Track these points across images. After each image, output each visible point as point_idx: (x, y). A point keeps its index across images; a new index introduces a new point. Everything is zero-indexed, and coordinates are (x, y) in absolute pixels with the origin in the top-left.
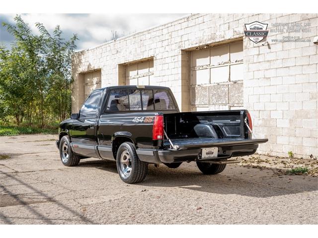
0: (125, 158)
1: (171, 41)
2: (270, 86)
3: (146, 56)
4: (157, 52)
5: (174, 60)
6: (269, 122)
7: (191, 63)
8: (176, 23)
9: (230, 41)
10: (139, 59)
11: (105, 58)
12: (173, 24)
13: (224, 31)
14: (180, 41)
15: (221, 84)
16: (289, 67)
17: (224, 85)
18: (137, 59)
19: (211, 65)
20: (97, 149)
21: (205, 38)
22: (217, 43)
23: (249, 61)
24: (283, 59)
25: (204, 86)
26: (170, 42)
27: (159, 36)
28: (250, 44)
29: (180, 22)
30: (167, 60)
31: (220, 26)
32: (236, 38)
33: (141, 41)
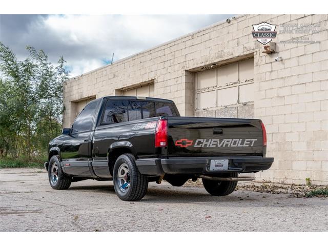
0: (123, 172)
1: (174, 61)
2: (284, 105)
3: (146, 79)
4: (158, 75)
5: (177, 82)
6: (284, 146)
7: (196, 85)
8: (181, 41)
9: (239, 59)
10: (139, 83)
11: (101, 83)
12: (176, 43)
13: (233, 48)
14: (184, 60)
15: (229, 107)
16: (305, 83)
17: (232, 108)
18: (136, 83)
19: (218, 86)
20: (91, 165)
21: (212, 56)
22: (225, 62)
23: (261, 79)
24: (298, 75)
25: (210, 109)
26: (173, 63)
27: (160, 57)
28: (262, 61)
29: (183, 40)
30: (169, 83)
31: (228, 42)
32: (246, 55)
33: (141, 63)
